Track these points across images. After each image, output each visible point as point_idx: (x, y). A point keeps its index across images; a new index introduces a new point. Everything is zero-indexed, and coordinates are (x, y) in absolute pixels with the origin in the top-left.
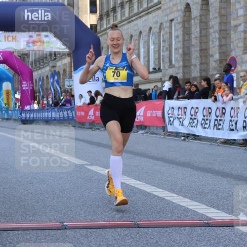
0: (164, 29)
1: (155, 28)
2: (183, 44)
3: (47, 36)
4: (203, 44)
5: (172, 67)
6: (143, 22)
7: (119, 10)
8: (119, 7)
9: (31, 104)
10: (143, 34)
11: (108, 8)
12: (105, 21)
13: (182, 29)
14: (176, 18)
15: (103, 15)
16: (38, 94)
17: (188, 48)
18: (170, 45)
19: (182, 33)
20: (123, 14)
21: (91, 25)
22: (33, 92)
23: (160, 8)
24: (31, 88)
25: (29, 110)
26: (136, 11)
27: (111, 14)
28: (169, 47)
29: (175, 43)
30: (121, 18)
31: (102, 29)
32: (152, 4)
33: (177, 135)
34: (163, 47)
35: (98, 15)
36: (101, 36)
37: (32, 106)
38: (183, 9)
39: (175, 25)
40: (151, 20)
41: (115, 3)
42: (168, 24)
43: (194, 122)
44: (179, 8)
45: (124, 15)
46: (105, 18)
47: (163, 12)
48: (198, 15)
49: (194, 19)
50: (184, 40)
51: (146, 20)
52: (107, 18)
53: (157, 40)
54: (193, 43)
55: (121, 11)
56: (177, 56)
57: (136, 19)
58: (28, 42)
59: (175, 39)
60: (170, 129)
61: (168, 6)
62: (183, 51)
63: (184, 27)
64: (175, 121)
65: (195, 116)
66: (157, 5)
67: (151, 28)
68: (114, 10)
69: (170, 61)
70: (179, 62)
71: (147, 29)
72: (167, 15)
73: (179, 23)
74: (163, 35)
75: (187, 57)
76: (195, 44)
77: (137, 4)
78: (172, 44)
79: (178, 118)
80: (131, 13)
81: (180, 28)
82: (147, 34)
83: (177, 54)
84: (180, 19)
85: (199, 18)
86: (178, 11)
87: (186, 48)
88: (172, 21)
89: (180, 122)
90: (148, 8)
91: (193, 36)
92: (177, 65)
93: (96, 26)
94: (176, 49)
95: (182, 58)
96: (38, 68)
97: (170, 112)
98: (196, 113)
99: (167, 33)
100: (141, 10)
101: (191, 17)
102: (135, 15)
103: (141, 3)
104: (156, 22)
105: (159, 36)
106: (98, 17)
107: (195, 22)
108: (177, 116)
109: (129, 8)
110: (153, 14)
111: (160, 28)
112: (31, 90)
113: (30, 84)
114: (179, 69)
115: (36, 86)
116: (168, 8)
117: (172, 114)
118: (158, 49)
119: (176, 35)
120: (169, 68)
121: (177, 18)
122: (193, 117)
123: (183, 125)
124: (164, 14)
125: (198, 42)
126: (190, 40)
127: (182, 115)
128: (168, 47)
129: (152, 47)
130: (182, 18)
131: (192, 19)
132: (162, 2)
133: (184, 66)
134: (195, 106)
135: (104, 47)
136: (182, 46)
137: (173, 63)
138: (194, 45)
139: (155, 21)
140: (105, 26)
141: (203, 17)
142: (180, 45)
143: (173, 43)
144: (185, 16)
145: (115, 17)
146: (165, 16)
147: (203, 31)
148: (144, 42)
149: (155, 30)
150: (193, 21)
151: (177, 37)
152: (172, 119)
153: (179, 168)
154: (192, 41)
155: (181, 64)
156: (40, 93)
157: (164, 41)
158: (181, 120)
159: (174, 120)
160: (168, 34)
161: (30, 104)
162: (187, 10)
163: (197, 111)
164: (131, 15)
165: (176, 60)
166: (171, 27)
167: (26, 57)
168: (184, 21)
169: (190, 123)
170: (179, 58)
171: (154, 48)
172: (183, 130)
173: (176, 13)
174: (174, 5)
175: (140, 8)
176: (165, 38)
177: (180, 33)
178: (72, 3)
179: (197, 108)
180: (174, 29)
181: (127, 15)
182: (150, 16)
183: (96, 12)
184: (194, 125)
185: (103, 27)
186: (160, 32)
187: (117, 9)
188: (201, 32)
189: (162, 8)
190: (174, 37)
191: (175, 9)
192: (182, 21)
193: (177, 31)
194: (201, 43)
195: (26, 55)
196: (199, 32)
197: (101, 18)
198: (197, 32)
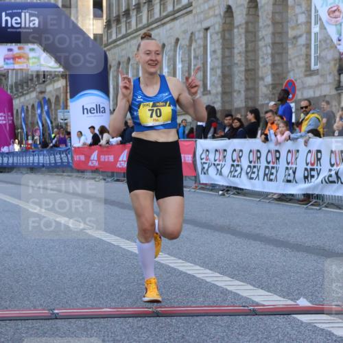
0: (196, 41)
1: (183, 39)
2: (222, 63)
3: (32, 50)
4: (250, 62)
5: (206, 94)
6: (166, 31)
7: (133, 14)
8: (134, 9)
9: (10, 144)
10: (167, 48)
11: (119, 10)
12: (114, 30)
13: (221, 41)
14: (212, 26)
15: (112, 22)
16: (19, 130)
17: (230, 67)
18: (205, 64)
19: (221, 47)
20: (139, 20)
21: (95, 35)
22: (13, 127)
23: (191, 11)
24: (10, 122)
25: (7, 153)
26: (157, 15)
27: (123, 20)
28: (204, 67)
29: (212, 60)
30: (137, 25)
31: (110, 40)
32: (179, 6)
33: (213, 187)
34: (195, 66)
35: (105, 21)
36: (109, 50)
37: (11, 147)
38: (222, 13)
39: (211, 36)
40: (178, 28)
41: (128, 4)
42: (202, 35)
43: (236, 171)
44: (217, 12)
45: (141, 21)
46: (114, 25)
47: (194, 16)
48: (244, 21)
49: (238, 27)
50: (223, 57)
51: (171, 29)
52: (117, 25)
53: (187, 56)
54: (236, 61)
55: (136, 15)
56: (213, 78)
57: (158, 27)
58: (6, 59)
59: (211, 56)
60: (203, 179)
61: (202, 10)
62: (222, 72)
63: (223, 38)
64: (210, 169)
65: (238, 161)
66: (186, 8)
67: (178, 40)
68: (127, 13)
69: (205, 85)
70: (216, 87)
71: (173, 41)
72: (201, 22)
73: (217, 33)
74: (194, 50)
75: (227, 81)
76: (239, 63)
77: (158, 6)
78: (207, 62)
79: (214, 164)
80: (151, 18)
81: (218, 40)
82: (173, 48)
83: (214, 75)
84: (218, 28)
85: (244, 26)
86: (216, 16)
87: (226, 68)
88: (207, 29)
89: (218, 170)
90: (175, 12)
91: (236, 51)
92: (214, 91)
93: (101, 35)
94: (212, 69)
95: (220, 82)
96: (20, 94)
97: (203, 156)
98: (240, 157)
99: (199, 47)
100: (165, 14)
101: (233, 24)
102: (156, 21)
103: (164, 4)
104: (185, 32)
105: (190, 51)
106: (105, 24)
107: (238, 32)
108: (214, 162)
109: (148, 11)
110: (182, 20)
111: (191, 40)
112: (10, 125)
113: (8, 116)
114: (217, 97)
115: (17, 119)
116: (202, 12)
117: (207, 159)
118: (187, 69)
119: (213, 49)
120: (203, 95)
121: (214, 25)
122: (235, 163)
123: (221, 174)
124: (196, 20)
125: (243, 59)
126: (231, 56)
127: (220, 161)
128: (202, 66)
129: (179, 66)
130: (221, 27)
131: (234, 28)
132: (193, 4)
133: (224, 93)
134: (238, 148)
135: (112, 65)
136: (220, 65)
137: (209, 88)
138: (237, 64)
139: (183, 29)
140: (114, 37)
141: (250, 24)
142: (218, 63)
143: (209, 60)
144: (225, 23)
145: (128, 24)
146: (198, 22)
147: (250, 45)
148: (169, 59)
149: (184, 42)
150: (236, 30)
151: (214, 52)
152: (206, 166)
153: (216, 234)
154: (235, 58)
155: (220, 89)
156: (22, 128)
157: (196, 58)
158: (219, 167)
159: (209, 167)
160: (202, 48)
161: (8, 145)
162: (227, 15)
163: (240, 155)
164: (150, 21)
165: (213, 84)
166: (205, 38)
167: (3, 78)
168: (224, 30)
169: (231, 172)
170: (216, 82)
171: (182, 68)
172: (221, 182)
173: (212, 18)
174: (210, 8)
175: (164, 11)
176: (197, 53)
177: (218, 46)
178: (68, 3)
179: (241, 151)
180: (210, 41)
181: (145, 21)
182: (177, 23)
183: (102, 16)
184: (236, 174)
185: (111, 37)
186: (190, 45)
187: (131, 13)
188: (246, 47)
189: (194, 12)
190: (210, 52)
191: (211, 13)
192: (221, 30)
193: (214, 44)
194: (246, 61)
195: (4, 76)
196: (244, 46)
197: (108, 25)
198: (241, 45)
